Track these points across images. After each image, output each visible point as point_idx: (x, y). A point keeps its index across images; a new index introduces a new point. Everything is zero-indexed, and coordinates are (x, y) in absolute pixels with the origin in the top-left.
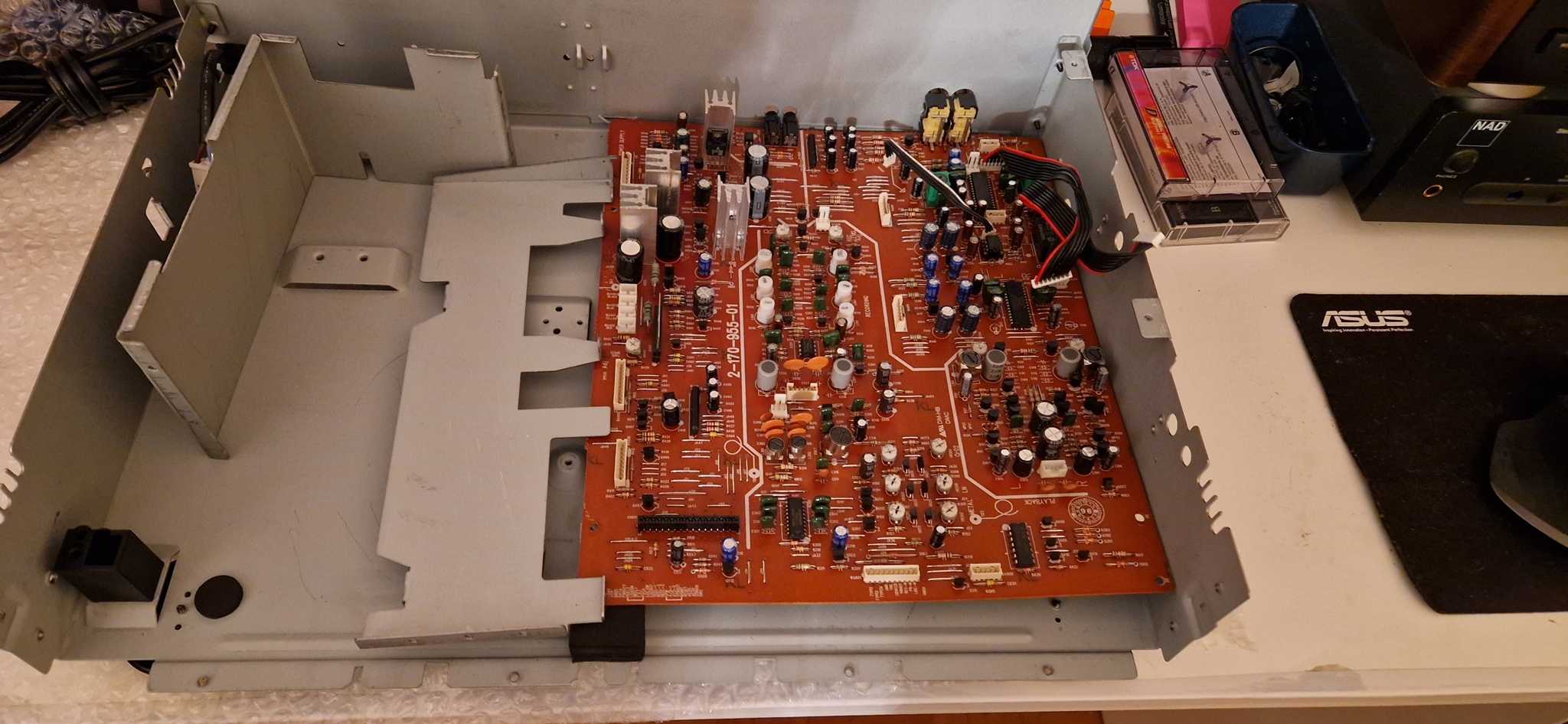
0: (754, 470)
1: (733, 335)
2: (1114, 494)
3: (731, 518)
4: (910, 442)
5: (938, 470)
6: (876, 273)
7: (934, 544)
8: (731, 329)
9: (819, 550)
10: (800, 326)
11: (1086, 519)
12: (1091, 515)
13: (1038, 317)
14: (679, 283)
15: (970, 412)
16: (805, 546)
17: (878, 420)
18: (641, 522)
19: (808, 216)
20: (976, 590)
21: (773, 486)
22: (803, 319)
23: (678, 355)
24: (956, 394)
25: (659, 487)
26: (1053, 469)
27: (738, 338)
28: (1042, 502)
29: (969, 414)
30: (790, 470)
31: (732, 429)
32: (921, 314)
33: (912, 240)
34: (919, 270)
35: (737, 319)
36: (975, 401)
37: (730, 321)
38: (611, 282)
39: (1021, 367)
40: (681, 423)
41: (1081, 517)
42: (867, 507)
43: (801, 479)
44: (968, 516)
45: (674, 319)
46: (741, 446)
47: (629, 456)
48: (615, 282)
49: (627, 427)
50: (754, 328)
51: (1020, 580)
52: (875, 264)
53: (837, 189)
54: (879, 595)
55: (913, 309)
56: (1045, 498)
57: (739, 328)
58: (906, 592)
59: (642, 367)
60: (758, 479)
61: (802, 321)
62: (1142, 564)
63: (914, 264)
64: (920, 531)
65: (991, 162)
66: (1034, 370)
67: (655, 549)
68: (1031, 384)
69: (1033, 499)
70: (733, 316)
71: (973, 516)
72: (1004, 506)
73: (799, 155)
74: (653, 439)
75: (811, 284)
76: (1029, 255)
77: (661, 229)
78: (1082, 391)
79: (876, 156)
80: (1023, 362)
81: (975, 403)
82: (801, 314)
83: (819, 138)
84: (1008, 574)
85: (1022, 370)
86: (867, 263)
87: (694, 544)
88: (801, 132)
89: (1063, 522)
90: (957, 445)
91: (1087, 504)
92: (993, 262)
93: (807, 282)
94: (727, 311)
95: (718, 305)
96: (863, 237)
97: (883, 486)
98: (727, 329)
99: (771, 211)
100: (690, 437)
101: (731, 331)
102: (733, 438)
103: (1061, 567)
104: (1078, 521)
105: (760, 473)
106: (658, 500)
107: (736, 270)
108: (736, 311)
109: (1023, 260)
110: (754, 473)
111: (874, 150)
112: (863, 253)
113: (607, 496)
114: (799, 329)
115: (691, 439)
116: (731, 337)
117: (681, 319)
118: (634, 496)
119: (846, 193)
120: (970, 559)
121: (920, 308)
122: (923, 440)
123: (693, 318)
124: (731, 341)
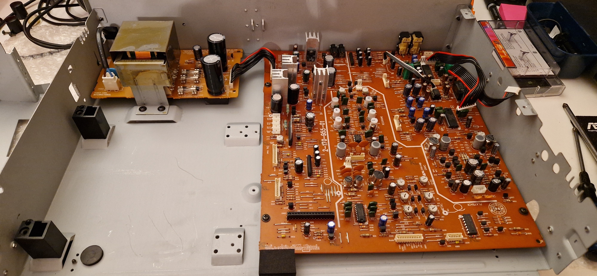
0: (338, 191)
1: (324, 134)
2: (509, 200)
3: (331, 213)
4: (409, 178)
5: (424, 190)
6: (385, 107)
7: (427, 224)
8: (322, 131)
9: (373, 227)
10: (353, 129)
11: (498, 212)
12: (500, 210)
13: (460, 124)
14: (298, 113)
15: (436, 164)
16: (366, 225)
17: (393, 169)
18: (289, 215)
19: (352, 85)
20: (450, 246)
21: (348, 198)
22: (354, 126)
23: (300, 142)
24: (428, 157)
25: (295, 199)
26: (480, 189)
27: (326, 135)
28: (476, 205)
29: (435, 165)
30: (355, 191)
31: (327, 174)
32: (407, 123)
33: (399, 93)
34: (404, 105)
35: (325, 127)
36: (437, 160)
37: (322, 128)
38: (269, 114)
39: (456, 145)
40: (303, 171)
41: (496, 211)
42: (394, 207)
43: (361, 196)
44: (441, 211)
45: (297, 127)
46: (332, 181)
47: (281, 186)
48: (270, 114)
49: (279, 174)
50: (333, 131)
51: (471, 241)
52: (384, 103)
53: (364, 74)
54: (404, 248)
55: (403, 121)
56: (477, 203)
57: (326, 131)
58: (417, 247)
59: (284, 148)
60: (341, 196)
61: (354, 127)
62: (529, 233)
63: (401, 103)
64: (419, 218)
65: (430, 60)
66: (462, 146)
67: (296, 227)
68: (462, 152)
69: (471, 203)
70: (323, 126)
71: (444, 211)
72: (458, 207)
73: (346, 61)
74: (291, 178)
75: (356, 112)
76: (452, 98)
77: (290, 90)
78: (486, 155)
79: (379, 60)
80: (456, 143)
81: (437, 161)
82: (353, 125)
83: (354, 54)
84: (465, 238)
85: (456, 146)
86: (380, 103)
87: (313, 225)
88: (346, 52)
89: (487, 214)
90: (431, 179)
91: (497, 205)
92: (437, 101)
93: (355, 111)
94: (320, 124)
95: (316, 122)
96: (377, 92)
97: (400, 198)
98: (321, 132)
99: (336, 83)
100: (308, 177)
101: (322, 132)
102: (327, 178)
103: (490, 234)
104: (494, 213)
105: (341, 193)
106: (295, 205)
107: (322, 107)
108: (324, 124)
109: (450, 100)
110: (339, 193)
111: (378, 58)
112: (378, 99)
113: (271, 204)
114: (352, 130)
115: (308, 178)
116: (323, 135)
117: (299, 127)
118: (284, 204)
119: (368, 75)
120: (445, 231)
121: (406, 121)
122: (415, 178)
123: (305, 127)
124: (323, 136)
